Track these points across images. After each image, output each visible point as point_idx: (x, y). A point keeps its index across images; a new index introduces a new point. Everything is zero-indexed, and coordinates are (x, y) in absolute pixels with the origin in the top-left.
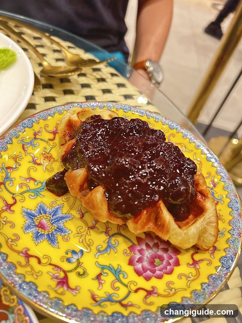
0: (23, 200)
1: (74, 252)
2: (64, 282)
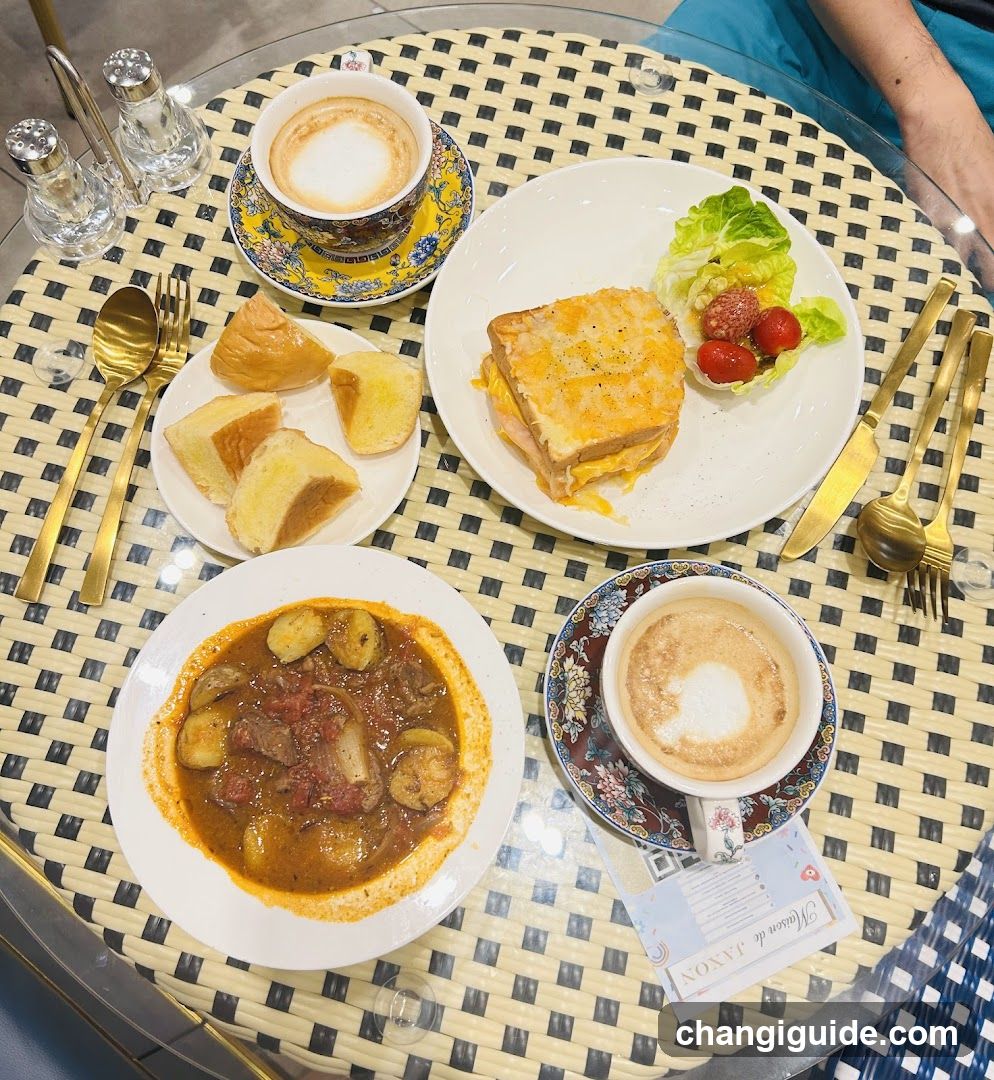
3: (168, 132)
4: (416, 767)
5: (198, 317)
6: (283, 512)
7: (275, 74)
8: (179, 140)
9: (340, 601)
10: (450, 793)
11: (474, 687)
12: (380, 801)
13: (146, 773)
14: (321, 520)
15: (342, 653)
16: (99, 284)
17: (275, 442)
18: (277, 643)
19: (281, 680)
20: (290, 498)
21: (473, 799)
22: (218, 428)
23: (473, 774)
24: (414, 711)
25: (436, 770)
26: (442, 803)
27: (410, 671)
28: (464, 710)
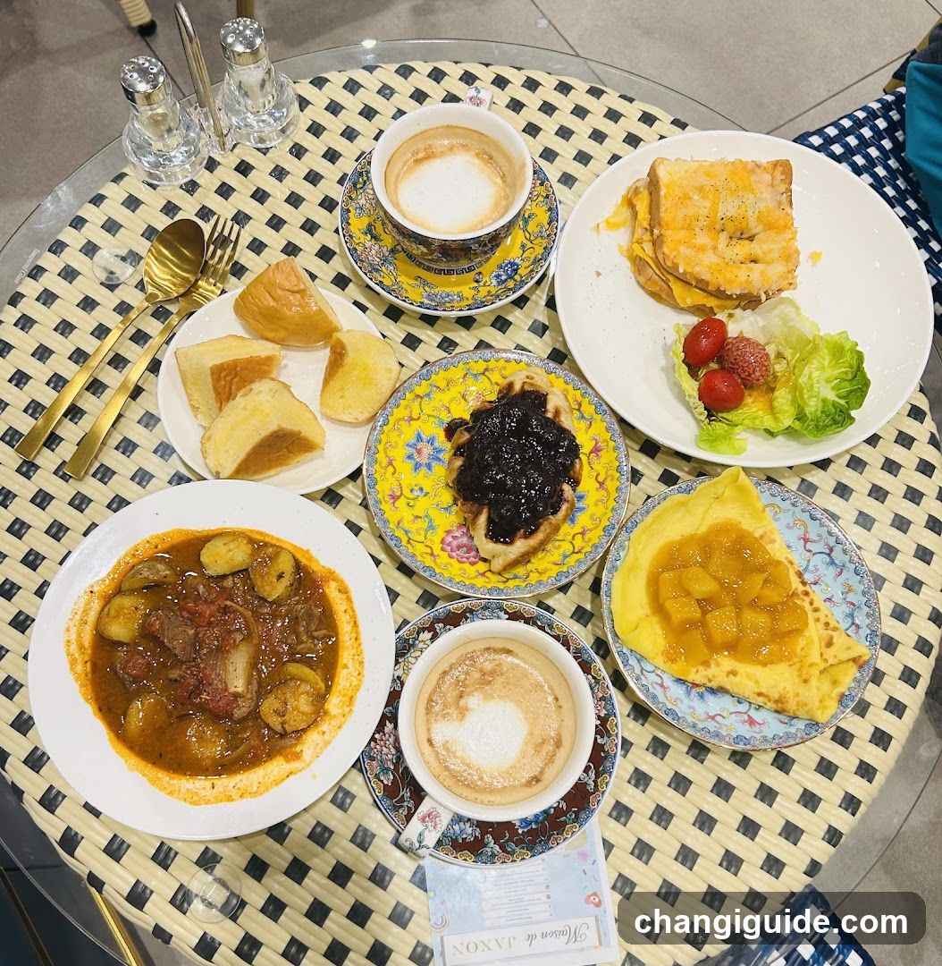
0: (425, 422)
1: (421, 489)
2: (394, 498)
3: (265, 96)
4: (288, 695)
5: (242, 262)
6: (248, 448)
7: (378, 69)
8: (272, 104)
9: (273, 537)
10: (309, 727)
11: (360, 645)
12: (249, 714)
13: (68, 630)
14: (281, 465)
15: (259, 583)
16: (170, 209)
17: (261, 388)
18: (208, 557)
19: (201, 589)
20: (257, 439)
21: (327, 737)
22: (218, 362)
23: (335, 716)
24: (303, 649)
25: (304, 704)
26: (299, 733)
27: (310, 615)
28: (345, 661)
